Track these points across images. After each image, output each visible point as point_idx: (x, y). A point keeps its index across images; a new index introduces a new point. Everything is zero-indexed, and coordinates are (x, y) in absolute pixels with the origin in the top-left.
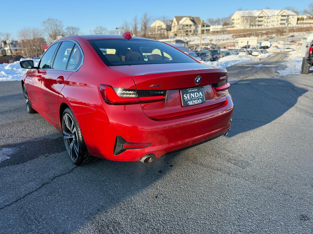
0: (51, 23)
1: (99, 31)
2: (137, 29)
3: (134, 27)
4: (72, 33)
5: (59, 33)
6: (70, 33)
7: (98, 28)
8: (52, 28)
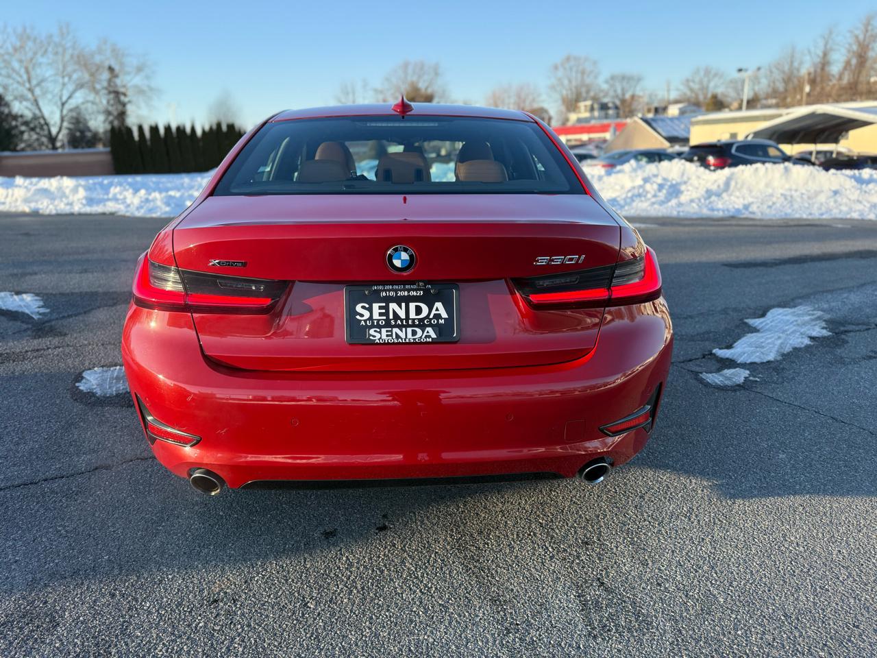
0: (571, 69)
1: (701, 82)
2: (827, 69)
3: (817, 60)
4: (619, 91)
5: (588, 92)
6: (615, 91)
7: (697, 71)
8: (570, 81)
